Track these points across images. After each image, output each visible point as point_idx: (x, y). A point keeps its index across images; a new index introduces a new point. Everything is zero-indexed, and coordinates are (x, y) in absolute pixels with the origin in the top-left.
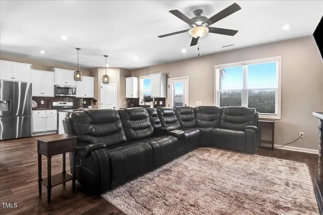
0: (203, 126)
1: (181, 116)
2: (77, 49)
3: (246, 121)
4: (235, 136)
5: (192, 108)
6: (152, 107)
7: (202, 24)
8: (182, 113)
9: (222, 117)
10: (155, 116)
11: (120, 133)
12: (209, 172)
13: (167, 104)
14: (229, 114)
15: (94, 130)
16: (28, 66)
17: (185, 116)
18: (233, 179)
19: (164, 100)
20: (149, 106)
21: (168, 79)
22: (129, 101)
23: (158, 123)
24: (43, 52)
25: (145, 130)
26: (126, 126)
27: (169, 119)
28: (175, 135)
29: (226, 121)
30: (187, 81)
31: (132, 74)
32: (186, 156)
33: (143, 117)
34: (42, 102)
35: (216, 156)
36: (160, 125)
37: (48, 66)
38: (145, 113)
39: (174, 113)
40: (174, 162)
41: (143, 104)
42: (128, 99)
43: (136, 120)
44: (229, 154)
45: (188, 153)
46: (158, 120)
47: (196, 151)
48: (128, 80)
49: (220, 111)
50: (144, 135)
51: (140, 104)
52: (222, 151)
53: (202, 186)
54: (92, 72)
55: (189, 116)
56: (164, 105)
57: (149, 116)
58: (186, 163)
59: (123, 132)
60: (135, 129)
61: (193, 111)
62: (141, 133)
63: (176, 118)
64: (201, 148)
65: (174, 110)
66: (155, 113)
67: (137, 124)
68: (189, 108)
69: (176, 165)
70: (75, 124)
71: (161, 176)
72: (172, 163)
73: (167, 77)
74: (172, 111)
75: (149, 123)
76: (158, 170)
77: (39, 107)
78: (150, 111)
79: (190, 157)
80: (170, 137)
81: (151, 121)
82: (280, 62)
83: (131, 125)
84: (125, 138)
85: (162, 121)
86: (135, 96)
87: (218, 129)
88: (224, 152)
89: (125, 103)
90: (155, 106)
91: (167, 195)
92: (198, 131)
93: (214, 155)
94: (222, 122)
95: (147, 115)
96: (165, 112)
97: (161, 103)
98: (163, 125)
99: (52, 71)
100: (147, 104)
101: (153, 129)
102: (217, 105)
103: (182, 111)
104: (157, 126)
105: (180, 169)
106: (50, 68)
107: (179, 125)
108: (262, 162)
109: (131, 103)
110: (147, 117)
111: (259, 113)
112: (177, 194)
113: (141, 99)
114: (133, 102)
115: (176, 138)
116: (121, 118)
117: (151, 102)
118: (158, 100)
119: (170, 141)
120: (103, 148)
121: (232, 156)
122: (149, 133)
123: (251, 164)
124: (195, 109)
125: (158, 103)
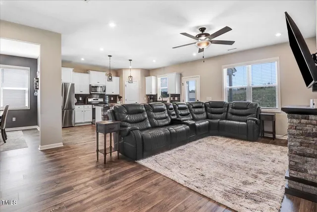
0: (212, 118)
1: (193, 110)
2: (109, 56)
3: (250, 114)
4: (239, 126)
5: (202, 103)
6: (168, 102)
7: (206, 39)
8: (194, 108)
9: (229, 111)
10: (171, 109)
11: (146, 121)
12: (214, 152)
13: (181, 100)
14: (235, 108)
15: (128, 119)
16: (71, 70)
17: (196, 110)
18: (232, 157)
19: (178, 96)
20: (166, 101)
21: (182, 78)
22: (149, 97)
23: (174, 115)
24: (83, 59)
25: (164, 120)
26: (150, 117)
27: (183, 112)
28: (187, 124)
29: (233, 114)
30: (198, 79)
31: (151, 74)
32: (197, 141)
33: (162, 110)
34: (81, 99)
35: (222, 142)
36: (176, 117)
37: (85, 69)
38: (164, 107)
39: (187, 107)
40: (187, 145)
41: (161, 100)
42: (147, 95)
43: (157, 112)
44: (233, 141)
45: (198, 139)
46: (174, 113)
47: (206, 138)
48: (147, 78)
49: (227, 106)
50: (163, 124)
51: (158, 100)
52: (227, 139)
53: (206, 160)
54: (118, 72)
55: (200, 110)
56: (179, 100)
57: (167, 109)
58: (196, 146)
59: (148, 121)
60: (156, 119)
61: (203, 105)
62: (161, 122)
63: (189, 112)
64: (210, 137)
65: (187, 105)
66: (171, 106)
67: (158, 115)
68: (200, 103)
69: (189, 147)
70: (116, 114)
71: (177, 153)
72: (185, 146)
73: (181, 75)
74: (185, 106)
75: (167, 115)
76: (174, 150)
77: (78, 103)
78: (167, 106)
79: (200, 142)
80: (183, 125)
81: (169, 113)
82: (279, 62)
83: (153, 116)
84: (149, 125)
85: (177, 114)
86: (154, 93)
87: (224, 121)
88: (230, 139)
89: (145, 99)
90: (171, 101)
91: (181, 163)
92: (207, 122)
93: (220, 142)
94: (229, 115)
95: (165, 108)
96: (180, 106)
97: (176, 99)
98: (178, 117)
99: (87, 73)
100: (164, 99)
101: (170, 119)
102: (225, 100)
103: (194, 105)
104: (173, 117)
105: (191, 150)
106: (86, 71)
107: (191, 117)
108: (260, 147)
109: (150, 99)
110: (165, 110)
111: (261, 107)
112: (188, 163)
113: (159, 95)
114: (152, 98)
115: (188, 127)
116: (146, 110)
117: (168, 98)
118: (174, 96)
119: (184, 128)
120: (138, 129)
121: (235, 142)
122: (167, 122)
123: (250, 148)
124: (205, 104)
125: (174, 98)
